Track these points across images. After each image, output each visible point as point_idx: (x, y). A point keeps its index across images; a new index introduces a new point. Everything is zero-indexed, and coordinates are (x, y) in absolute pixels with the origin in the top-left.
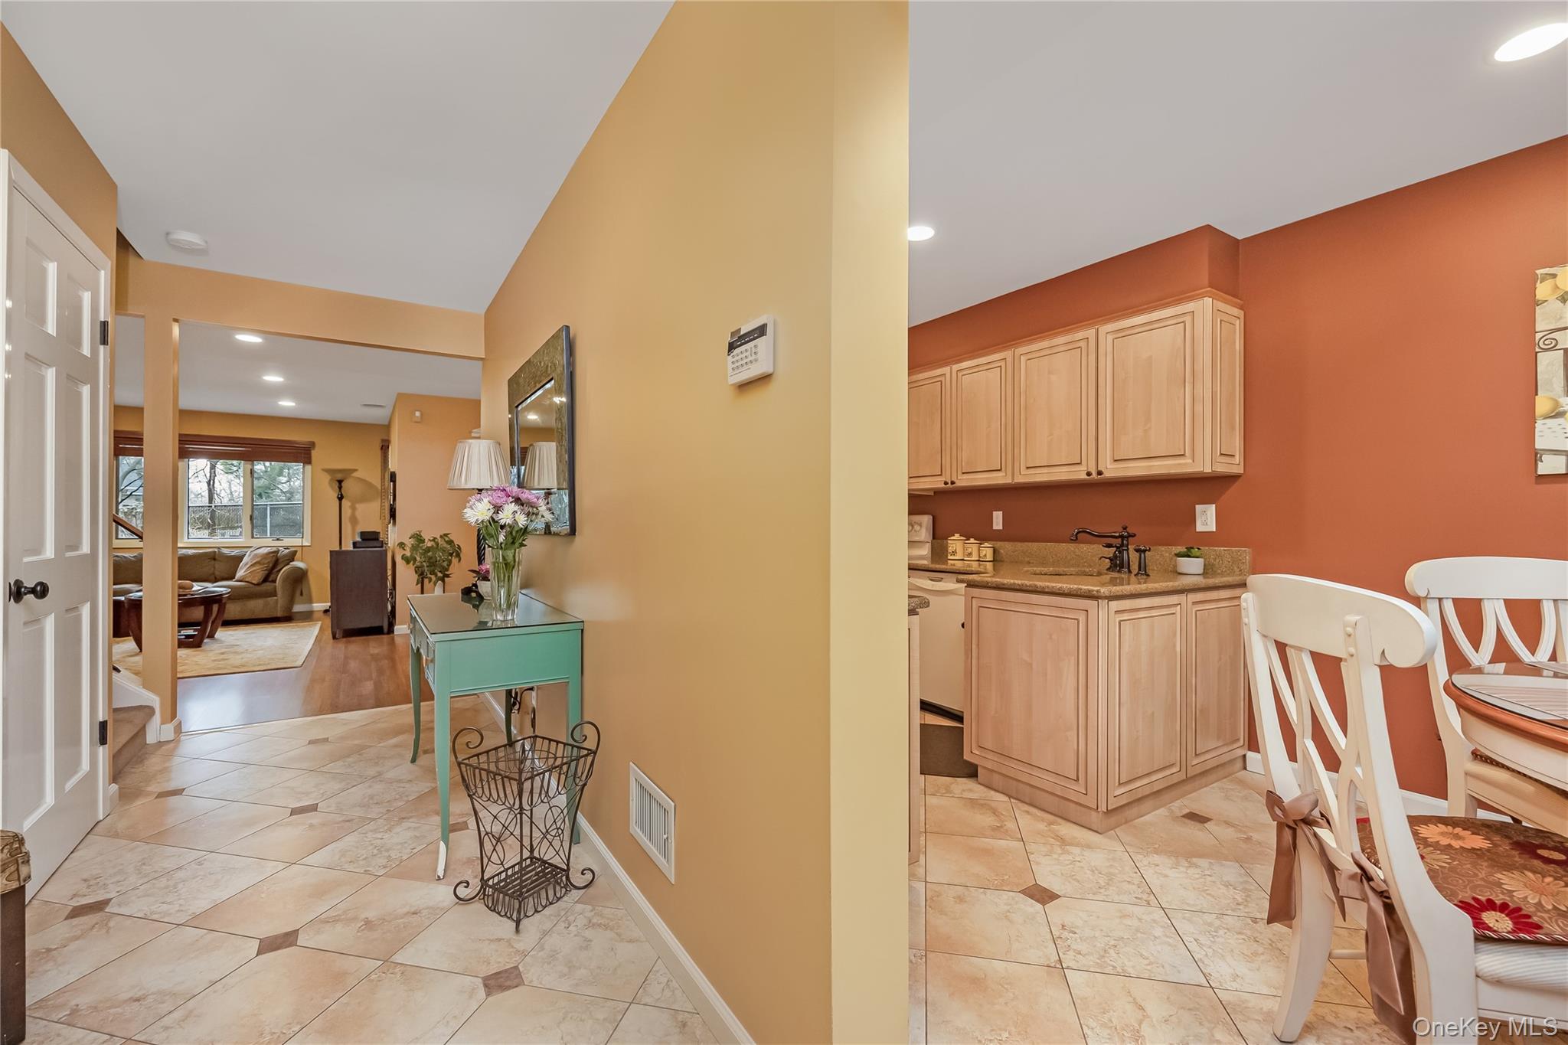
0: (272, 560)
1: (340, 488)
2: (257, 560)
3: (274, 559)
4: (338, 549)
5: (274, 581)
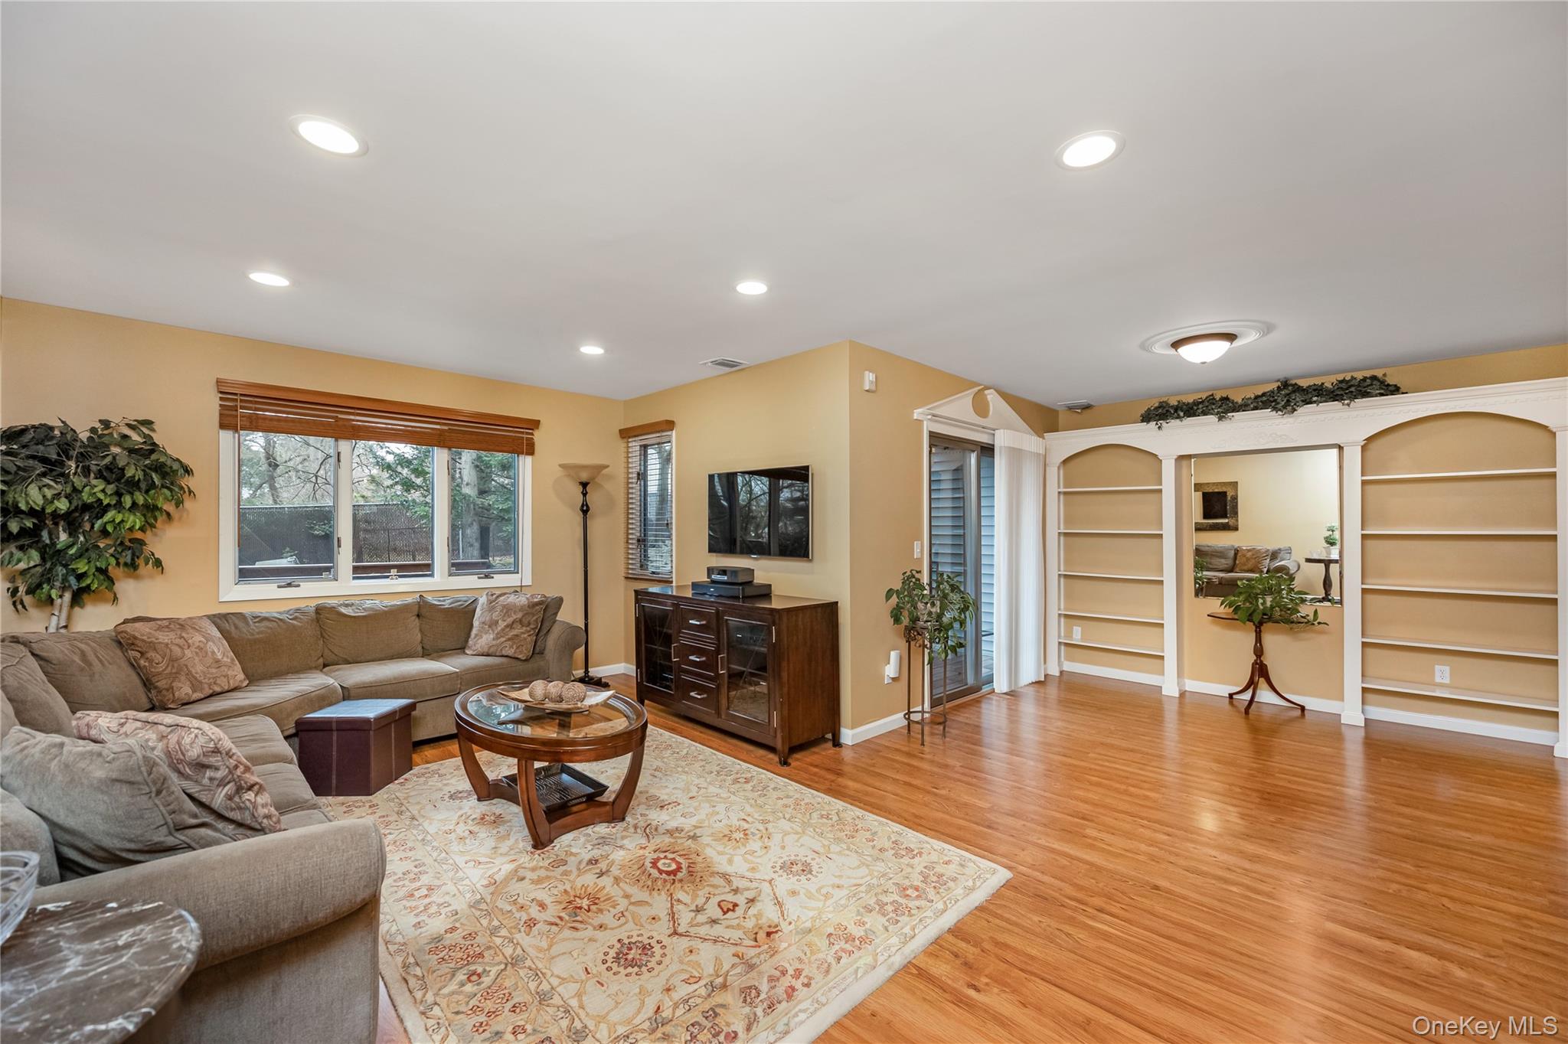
1: (585, 495)
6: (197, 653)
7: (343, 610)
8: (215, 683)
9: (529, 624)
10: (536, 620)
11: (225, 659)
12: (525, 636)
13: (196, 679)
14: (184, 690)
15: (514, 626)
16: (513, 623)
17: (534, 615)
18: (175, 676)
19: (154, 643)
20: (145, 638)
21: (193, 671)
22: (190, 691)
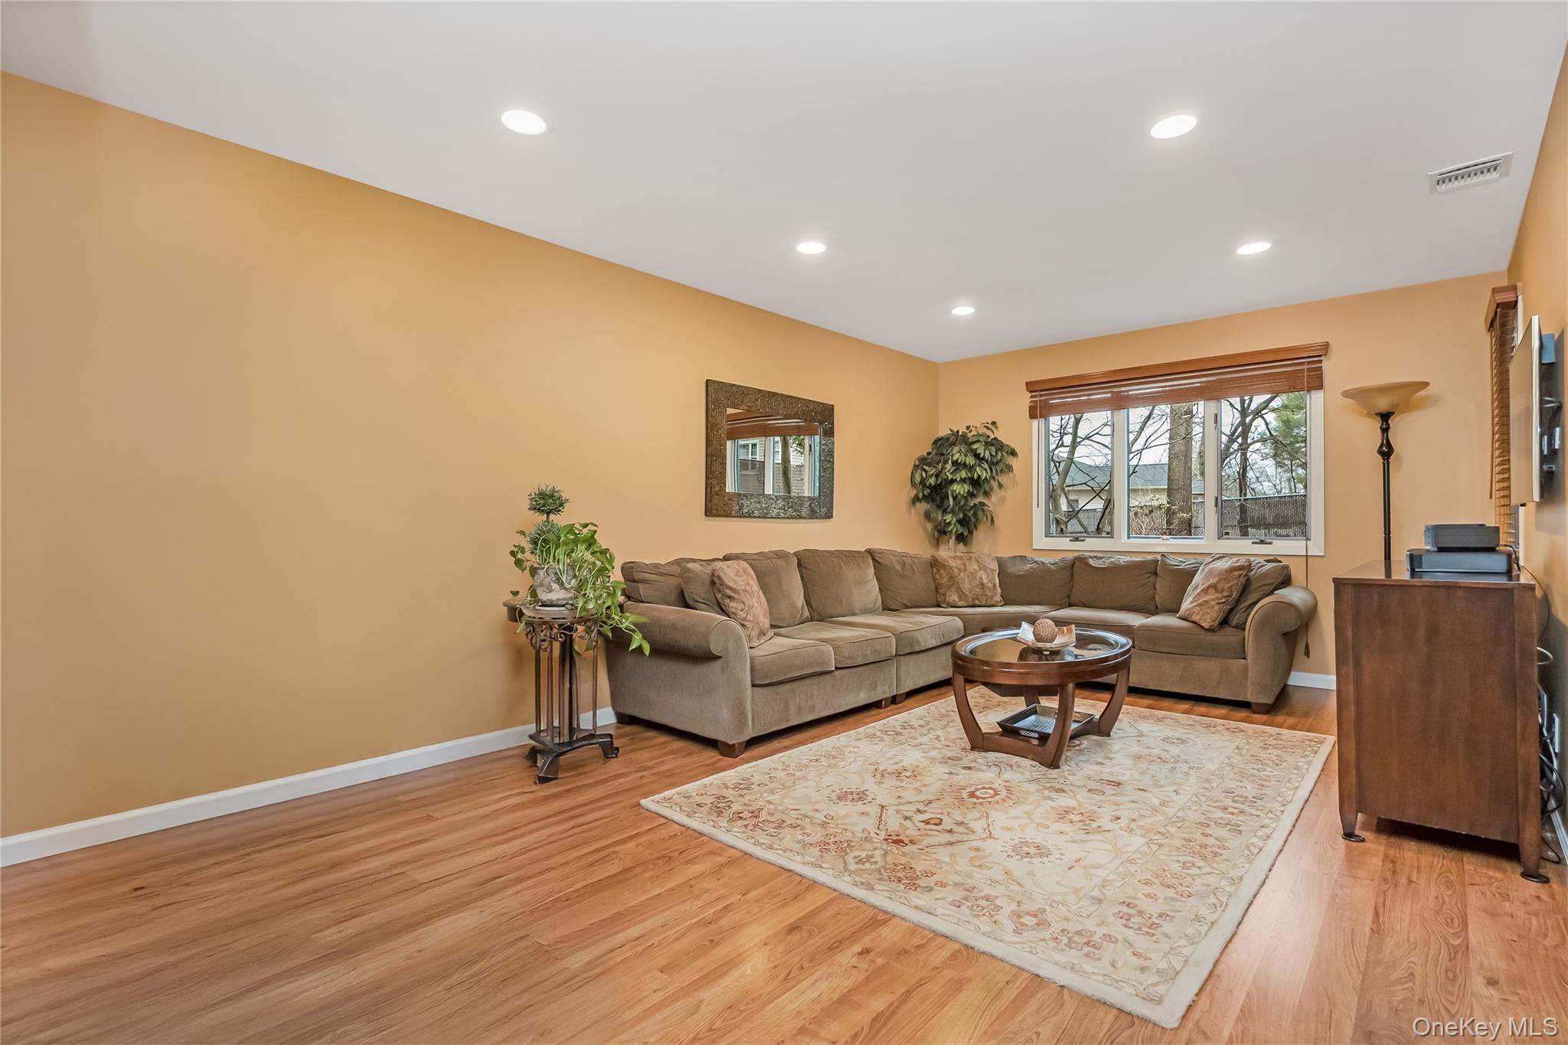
0: (1236, 583)
1: (1385, 430)
2: (1212, 581)
3: (1242, 580)
4: (1380, 575)
5: (1241, 627)
6: (968, 576)
7: (1091, 562)
8: (977, 599)
9: (1223, 591)
10: (1230, 588)
11: (989, 584)
12: (1213, 603)
13: (962, 592)
14: (954, 597)
15: (1209, 591)
16: (1208, 587)
17: (1229, 581)
18: (949, 588)
19: (944, 565)
20: (942, 561)
21: (962, 587)
22: (957, 599)
